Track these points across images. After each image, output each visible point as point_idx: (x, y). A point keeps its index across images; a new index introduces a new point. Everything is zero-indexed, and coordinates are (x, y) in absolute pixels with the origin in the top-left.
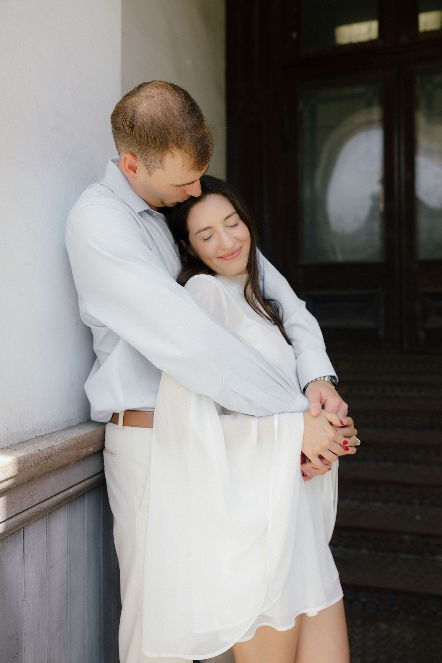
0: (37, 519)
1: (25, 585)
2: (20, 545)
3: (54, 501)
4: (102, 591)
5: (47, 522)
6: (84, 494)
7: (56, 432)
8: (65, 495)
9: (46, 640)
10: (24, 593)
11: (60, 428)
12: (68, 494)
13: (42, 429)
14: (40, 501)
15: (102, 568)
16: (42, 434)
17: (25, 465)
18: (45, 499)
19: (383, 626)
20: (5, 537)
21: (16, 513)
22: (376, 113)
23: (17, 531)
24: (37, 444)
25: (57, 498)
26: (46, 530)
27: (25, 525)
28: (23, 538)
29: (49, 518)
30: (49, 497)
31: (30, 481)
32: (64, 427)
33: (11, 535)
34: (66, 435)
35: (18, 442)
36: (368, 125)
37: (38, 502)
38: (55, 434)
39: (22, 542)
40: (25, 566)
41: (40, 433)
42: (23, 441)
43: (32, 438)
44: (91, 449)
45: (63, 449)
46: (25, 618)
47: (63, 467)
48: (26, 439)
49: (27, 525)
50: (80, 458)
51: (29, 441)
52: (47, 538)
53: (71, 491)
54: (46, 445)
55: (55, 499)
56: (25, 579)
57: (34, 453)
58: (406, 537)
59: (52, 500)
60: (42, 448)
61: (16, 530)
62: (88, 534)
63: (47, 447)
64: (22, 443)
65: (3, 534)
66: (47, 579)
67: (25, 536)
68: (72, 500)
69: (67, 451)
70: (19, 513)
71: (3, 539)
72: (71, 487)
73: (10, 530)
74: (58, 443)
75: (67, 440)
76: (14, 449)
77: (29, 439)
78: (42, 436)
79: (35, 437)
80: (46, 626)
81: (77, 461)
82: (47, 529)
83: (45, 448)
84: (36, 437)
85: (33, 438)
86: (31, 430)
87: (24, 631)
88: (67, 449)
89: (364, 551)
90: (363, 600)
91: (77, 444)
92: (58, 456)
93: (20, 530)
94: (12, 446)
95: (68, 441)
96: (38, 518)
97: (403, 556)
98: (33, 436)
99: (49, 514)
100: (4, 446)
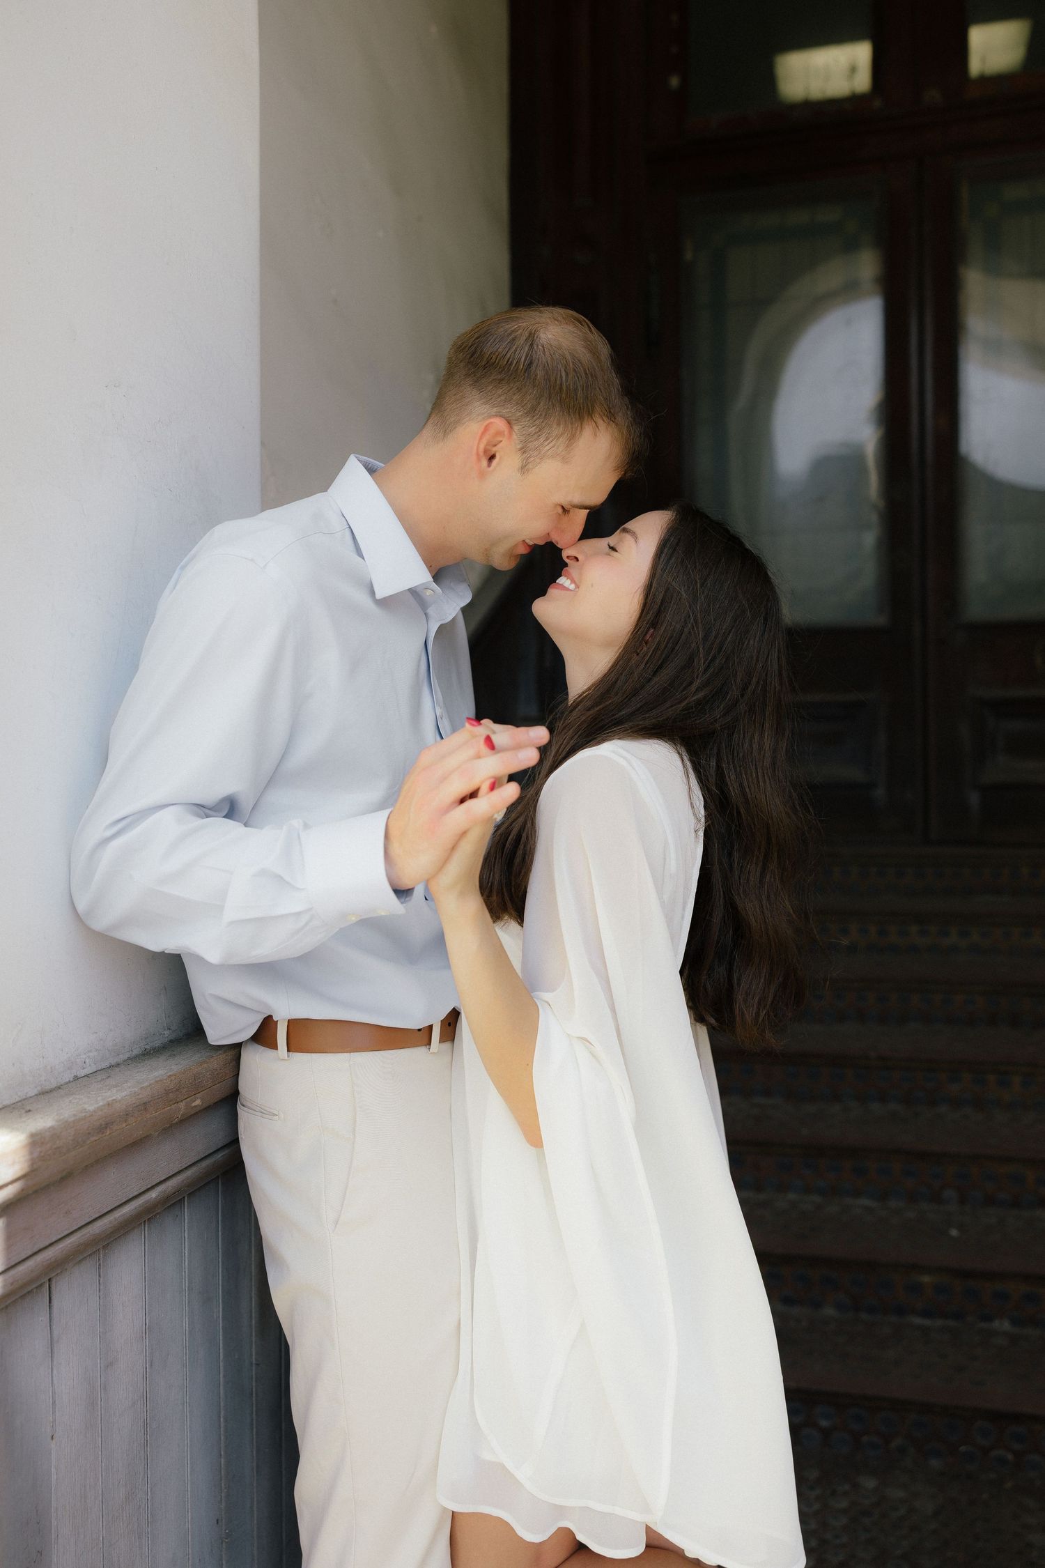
0: (78, 1259)
1: (54, 1403)
2: (43, 1318)
3: (116, 1219)
4: (222, 1413)
5: (100, 1265)
6: (181, 1201)
7: (118, 1064)
8: (140, 1206)
9: (101, 1524)
10: (53, 1422)
11: (127, 1055)
12: (146, 1202)
13: (87, 1061)
14: (87, 1222)
15: (221, 1364)
16: (88, 1071)
17: (55, 1146)
18: (97, 1216)
19: (870, 1483)
20: (12, 1302)
21: (35, 1250)
22: (867, 265)
23: (37, 1288)
24: (78, 1097)
25: (121, 1213)
26: (99, 1283)
27: (53, 1275)
28: (50, 1302)
29: (104, 1256)
30: (106, 1210)
31: (65, 1178)
32: (136, 1052)
33: (23, 1297)
34: (140, 1072)
35: (35, 1091)
36: (849, 292)
37: (83, 1224)
38: (117, 1069)
39: (48, 1311)
40: (55, 1363)
41: (84, 1068)
42: (48, 1088)
43: (67, 1080)
44: (198, 1102)
45: (135, 1105)
46: (54, 1477)
47: (136, 1145)
48: (54, 1085)
49: (57, 1274)
50: (174, 1122)
51: (60, 1088)
52: (101, 1301)
53: (153, 1195)
54: (99, 1098)
55: (118, 1214)
56: (54, 1393)
57: (72, 1119)
58: (926, 1279)
59: (112, 1218)
60: (91, 1108)
61: (34, 1286)
62: (190, 1289)
63: (101, 1104)
64: (47, 1094)
65: (7, 1296)
66: (102, 1391)
67: (53, 1298)
68: (155, 1216)
69: (145, 1109)
70: (40, 1251)
71: (7, 1307)
72: (153, 1187)
73: (22, 1287)
74: (124, 1094)
75: (145, 1085)
76: (30, 1111)
77: (59, 1084)
78: (87, 1076)
79: (72, 1079)
80: (100, 1492)
81: (165, 1129)
82: (101, 1280)
83: (96, 1106)
84: (76, 1078)
85: (69, 1082)
86: (63, 1063)
87: (54, 1504)
88: (145, 1106)
89: (829, 1311)
90: (824, 1423)
91: (167, 1092)
92: (126, 1121)
93: (41, 1285)
94: (23, 1102)
95: (147, 1087)
96: (81, 1257)
97: (918, 1321)
98: (68, 1076)
99: (104, 1247)
100: (7, 1102)
